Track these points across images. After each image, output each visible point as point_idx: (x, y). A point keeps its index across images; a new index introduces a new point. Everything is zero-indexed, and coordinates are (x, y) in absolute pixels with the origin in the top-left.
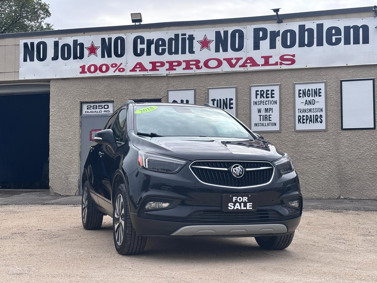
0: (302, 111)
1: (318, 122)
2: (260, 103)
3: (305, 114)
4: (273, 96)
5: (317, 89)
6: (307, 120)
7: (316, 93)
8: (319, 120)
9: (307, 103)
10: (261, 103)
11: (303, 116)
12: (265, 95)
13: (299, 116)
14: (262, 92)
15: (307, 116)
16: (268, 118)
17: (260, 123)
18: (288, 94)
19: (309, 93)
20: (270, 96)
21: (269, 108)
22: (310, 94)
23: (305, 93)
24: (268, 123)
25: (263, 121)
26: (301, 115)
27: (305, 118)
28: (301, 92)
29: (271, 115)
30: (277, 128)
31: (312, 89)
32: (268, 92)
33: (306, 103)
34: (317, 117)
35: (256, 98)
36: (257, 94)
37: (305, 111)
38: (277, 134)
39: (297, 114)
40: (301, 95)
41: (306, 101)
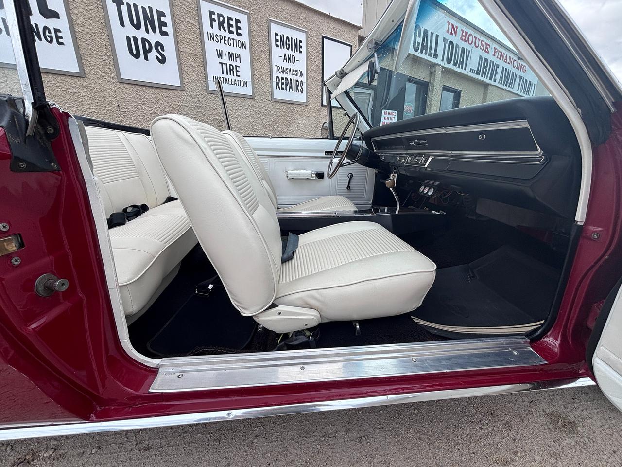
0: (280, 70)
1: (299, 91)
2: (219, 39)
3: (285, 76)
4: (239, 31)
5: (297, 39)
6: (286, 85)
7: (296, 45)
8: (300, 88)
9: (286, 59)
10: (221, 40)
11: (282, 78)
12: (226, 25)
13: (277, 77)
14: (221, 19)
15: (286, 79)
16: (234, 70)
17: (223, 78)
18: (260, 36)
19: (288, 43)
20: (233, 29)
21: (236, 54)
22: (289, 45)
23: (283, 42)
24: (235, 80)
25: (227, 74)
26: (280, 75)
27: (284, 81)
28: (278, 38)
29: (239, 67)
30: (248, 91)
31: (292, 38)
32: (231, 22)
33: (284, 59)
34: (297, 83)
35: (212, 26)
36: (212, 20)
37: (284, 70)
38: (249, 101)
39: (275, 74)
40: (278, 43)
41: (285, 55)
